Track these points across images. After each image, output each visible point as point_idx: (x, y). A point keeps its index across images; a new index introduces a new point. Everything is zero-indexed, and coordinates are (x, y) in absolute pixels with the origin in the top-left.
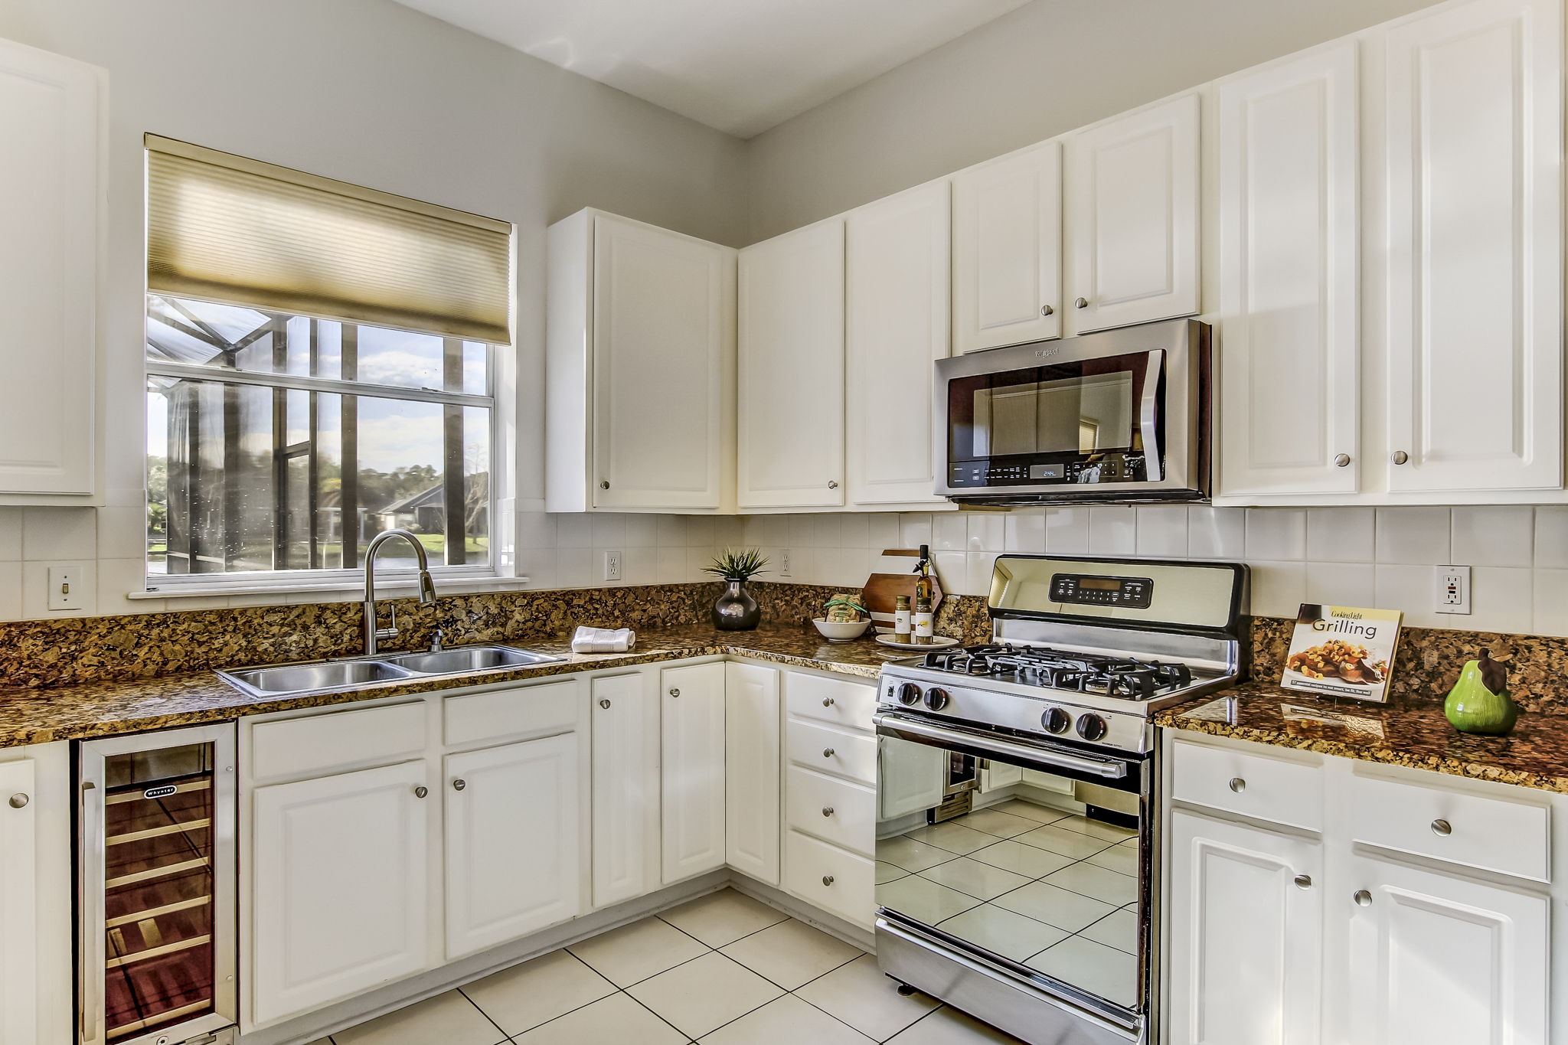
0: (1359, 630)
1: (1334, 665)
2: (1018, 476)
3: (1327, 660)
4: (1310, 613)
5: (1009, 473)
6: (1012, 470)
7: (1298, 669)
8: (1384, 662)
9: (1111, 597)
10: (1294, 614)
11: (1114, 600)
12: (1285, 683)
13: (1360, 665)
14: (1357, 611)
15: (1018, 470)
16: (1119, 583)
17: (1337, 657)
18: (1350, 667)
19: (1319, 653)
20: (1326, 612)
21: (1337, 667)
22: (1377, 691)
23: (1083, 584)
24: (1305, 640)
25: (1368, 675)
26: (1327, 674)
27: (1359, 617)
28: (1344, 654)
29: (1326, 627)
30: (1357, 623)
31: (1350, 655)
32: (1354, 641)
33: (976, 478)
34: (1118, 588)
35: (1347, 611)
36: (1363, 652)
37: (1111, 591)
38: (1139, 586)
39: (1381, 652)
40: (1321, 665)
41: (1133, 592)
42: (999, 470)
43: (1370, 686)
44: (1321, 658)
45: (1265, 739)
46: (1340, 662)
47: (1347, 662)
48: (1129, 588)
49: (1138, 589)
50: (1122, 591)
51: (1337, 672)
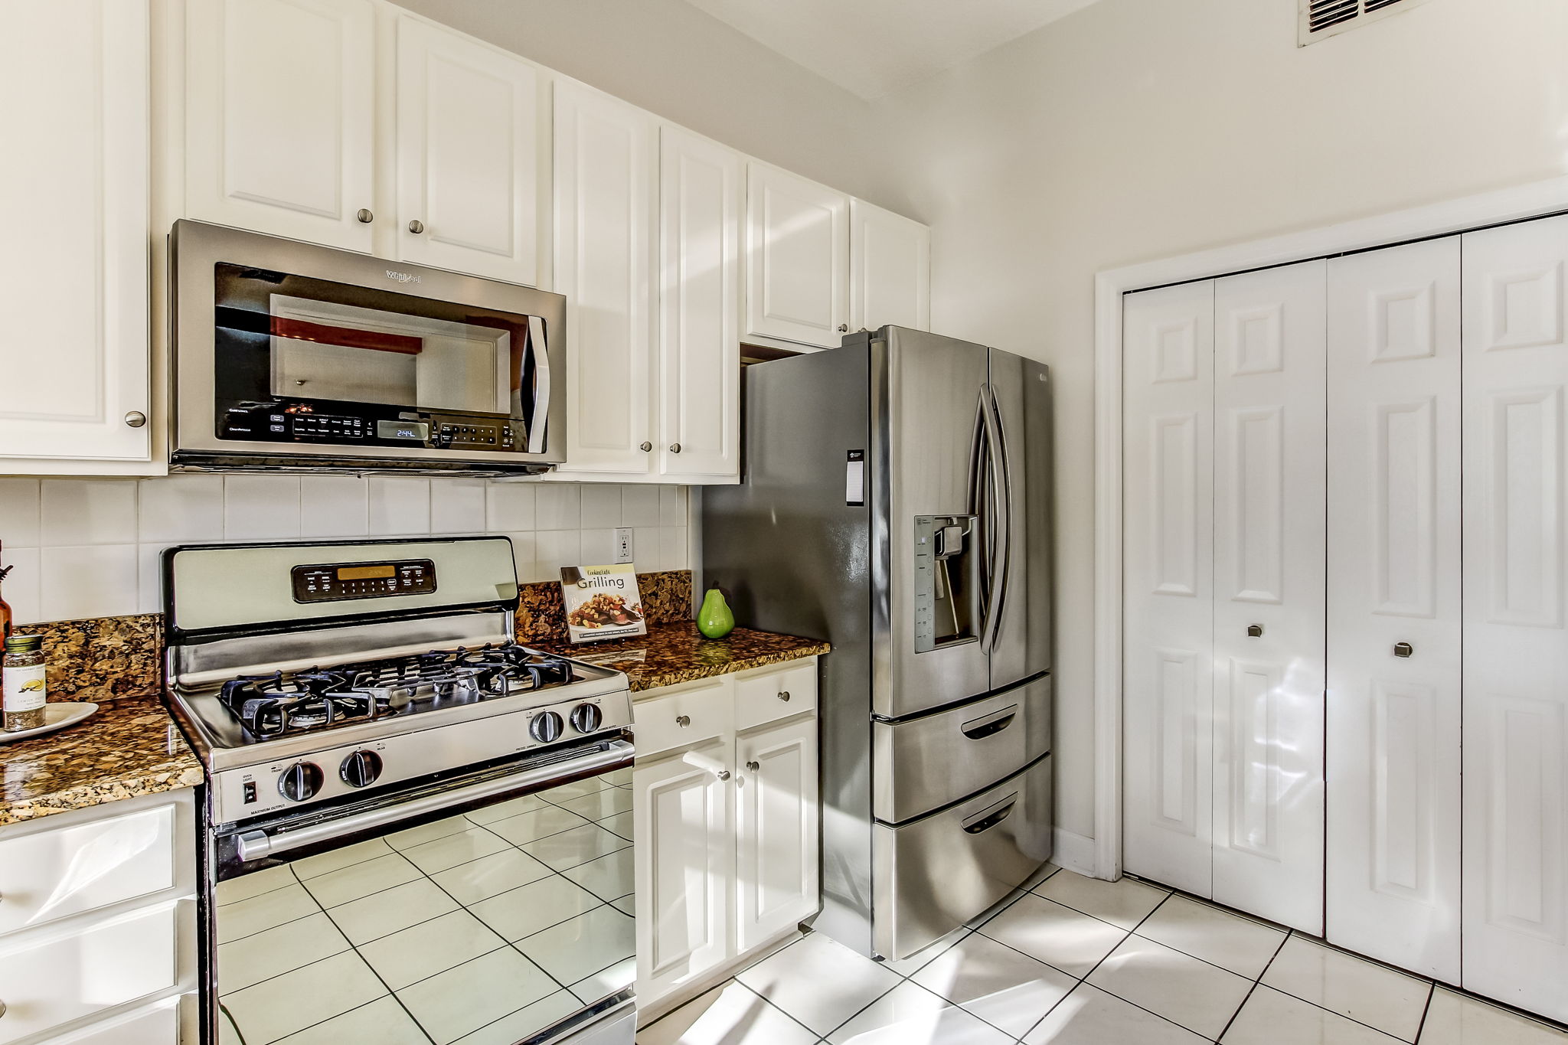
0: (612, 582)
1: (606, 614)
2: (357, 433)
3: (600, 612)
4: (571, 575)
5: (342, 428)
6: (347, 423)
7: (581, 624)
8: (638, 604)
9: (386, 586)
10: (558, 578)
11: (392, 588)
12: (575, 639)
13: (623, 610)
14: (604, 568)
15: (357, 423)
16: (392, 568)
17: (605, 607)
18: (617, 613)
19: (591, 606)
20: (583, 571)
21: (608, 615)
22: (640, 627)
23: (342, 575)
24: (575, 599)
25: (631, 616)
26: (604, 623)
27: (607, 572)
28: (609, 604)
29: (588, 584)
30: (609, 577)
31: (613, 604)
32: (612, 592)
33: (277, 428)
34: (393, 574)
35: (598, 568)
36: (621, 599)
37: (385, 579)
38: (419, 569)
39: (633, 599)
40: (596, 616)
41: (413, 576)
42: (323, 421)
43: (636, 624)
44: (593, 610)
45: (702, 675)
46: (609, 611)
47: (613, 609)
48: (406, 573)
49: (419, 572)
50: (399, 577)
51: (609, 619)
